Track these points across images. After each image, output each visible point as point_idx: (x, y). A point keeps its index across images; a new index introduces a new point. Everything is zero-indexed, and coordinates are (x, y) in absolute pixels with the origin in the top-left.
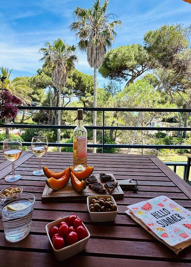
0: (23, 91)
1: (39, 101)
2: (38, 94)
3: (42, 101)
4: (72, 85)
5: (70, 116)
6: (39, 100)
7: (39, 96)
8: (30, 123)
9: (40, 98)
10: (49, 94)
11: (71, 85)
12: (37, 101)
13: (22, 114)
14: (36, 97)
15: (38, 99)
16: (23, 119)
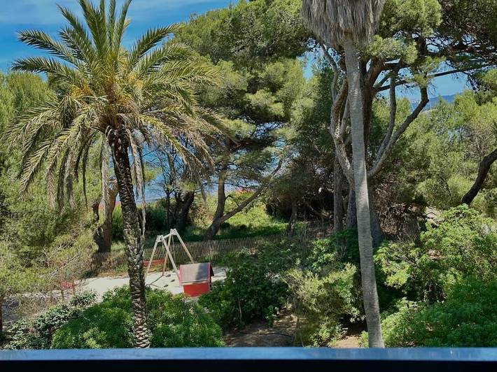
0: (180, 91)
1: (284, 119)
2: (274, 87)
3: (297, 115)
4: (424, 16)
5: (443, 178)
6: (282, 114)
7: (279, 93)
8: (256, 224)
9: (287, 102)
10: (326, 78)
11: (418, 16)
12: (277, 119)
13: (216, 187)
14: (267, 102)
15: (278, 109)
16: (220, 214)
